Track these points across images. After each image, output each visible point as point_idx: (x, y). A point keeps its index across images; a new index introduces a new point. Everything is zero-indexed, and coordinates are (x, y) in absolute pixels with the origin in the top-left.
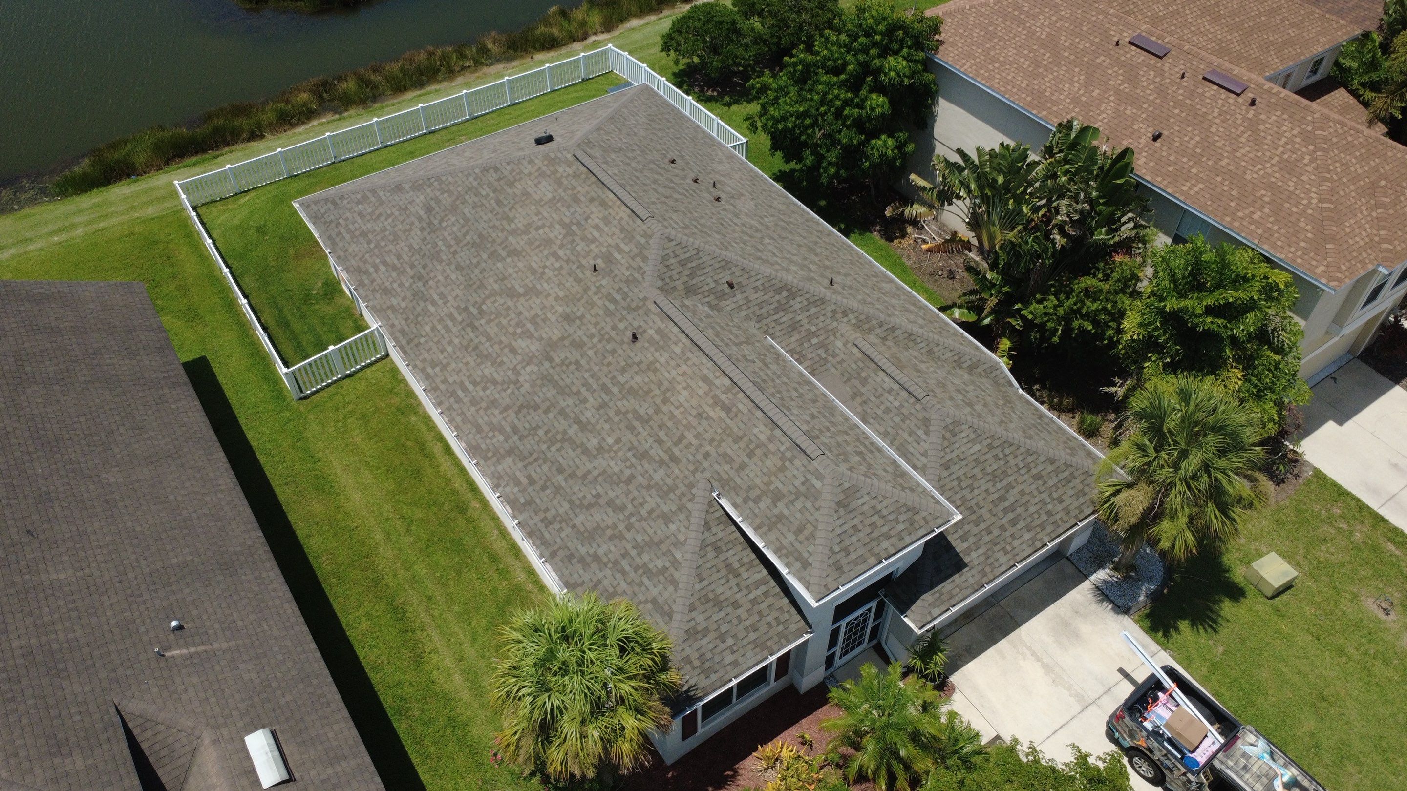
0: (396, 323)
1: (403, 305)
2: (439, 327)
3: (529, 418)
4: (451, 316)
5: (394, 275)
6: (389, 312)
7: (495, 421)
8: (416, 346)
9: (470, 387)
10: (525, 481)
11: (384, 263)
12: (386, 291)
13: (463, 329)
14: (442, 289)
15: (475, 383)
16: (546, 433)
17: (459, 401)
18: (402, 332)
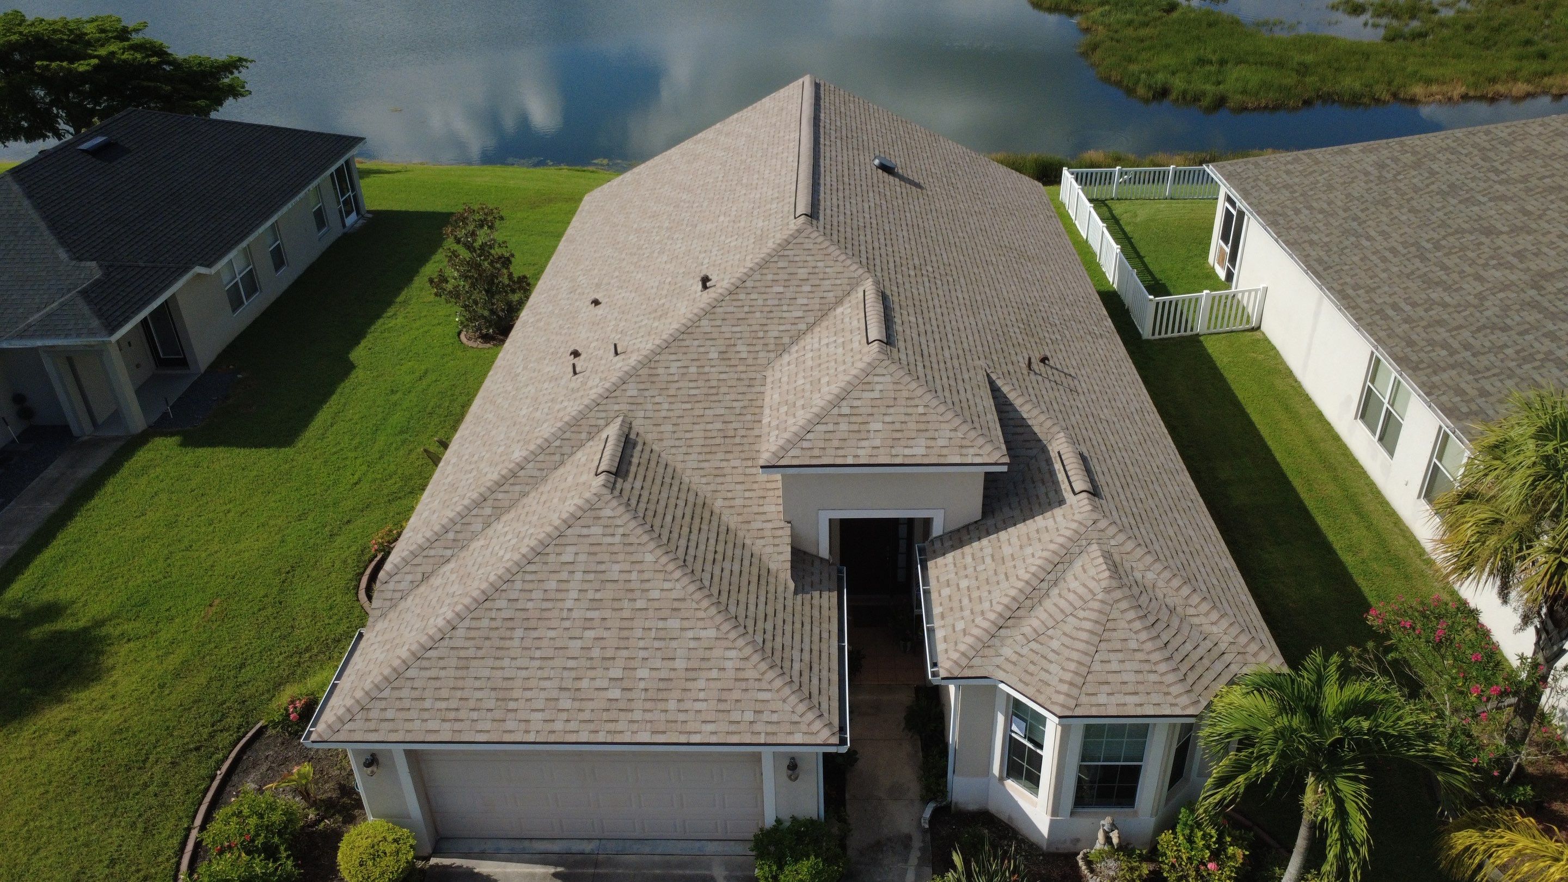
0: (1313, 253)
1: (1327, 239)
2: (1374, 258)
3: (1493, 337)
4: (1393, 250)
5: (1320, 216)
6: (1306, 246)
7: (1437, 338)
8: (1336, 272)
9: (1408, 308)
10: (1472, 393)
11: (1310, 208)
12: (1306, 229)
13: (1408, 260)
14: (1385, 228)
15: (1414, 305)
16: (1517, 352)
17: (1386, 317)
18: (1320, 261)
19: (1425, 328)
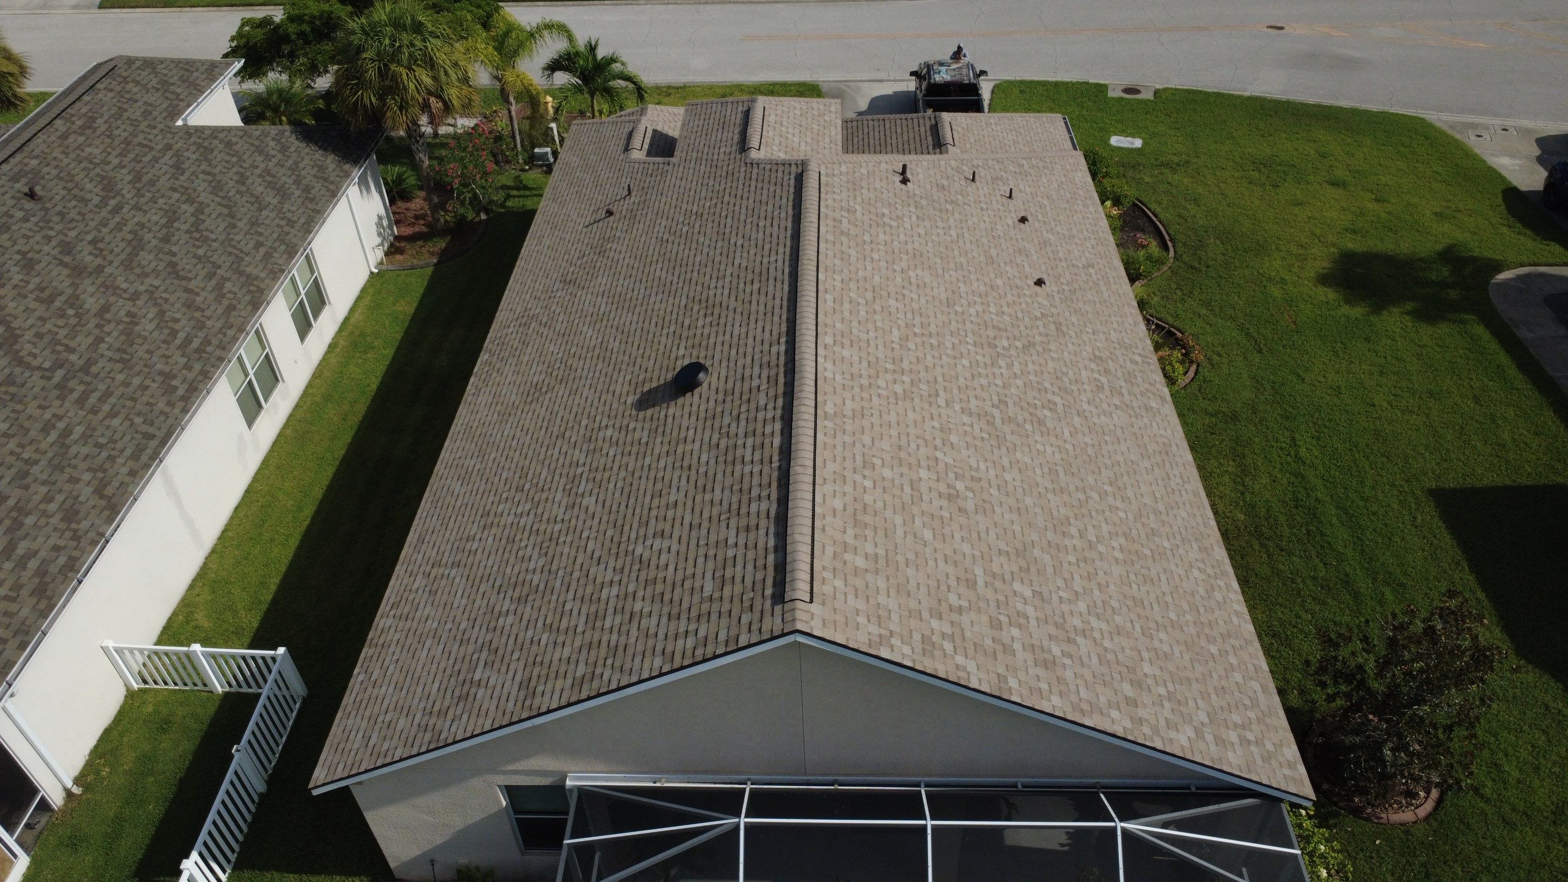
19: (203, 311)
